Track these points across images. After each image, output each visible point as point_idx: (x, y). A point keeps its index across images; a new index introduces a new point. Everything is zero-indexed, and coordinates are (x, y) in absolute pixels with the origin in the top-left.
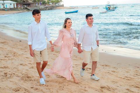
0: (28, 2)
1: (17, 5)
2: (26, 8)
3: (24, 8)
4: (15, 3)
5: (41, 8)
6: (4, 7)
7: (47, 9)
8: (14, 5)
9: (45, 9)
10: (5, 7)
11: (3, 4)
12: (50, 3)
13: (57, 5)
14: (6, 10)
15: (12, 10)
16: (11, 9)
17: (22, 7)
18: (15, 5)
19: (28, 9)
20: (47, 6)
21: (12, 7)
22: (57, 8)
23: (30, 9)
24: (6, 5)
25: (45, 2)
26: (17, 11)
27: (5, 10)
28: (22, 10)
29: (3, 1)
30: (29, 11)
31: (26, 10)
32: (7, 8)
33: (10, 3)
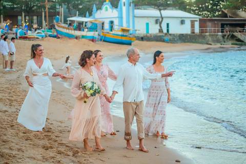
0: (237, 16)
1: (200, 27)
2: (233, 37)
3: (223, 36)
6: (161, 31)
8: (193, 26)
10: (165, 31)
11: (158, 21)
14: (166, 38)
15: (185, 42)
16: (183, 38)
17: (220, 34)
18: (197, 25)
19: (239, 40)
21: (186, 29)
24: (168, 24)
26: (201, 43)
27: (164, 41)
28: (218, 41)
29: (160, 10)
30: (242, 45)
31: (230, 42)
32: (170, 34)
33: (182, 18)
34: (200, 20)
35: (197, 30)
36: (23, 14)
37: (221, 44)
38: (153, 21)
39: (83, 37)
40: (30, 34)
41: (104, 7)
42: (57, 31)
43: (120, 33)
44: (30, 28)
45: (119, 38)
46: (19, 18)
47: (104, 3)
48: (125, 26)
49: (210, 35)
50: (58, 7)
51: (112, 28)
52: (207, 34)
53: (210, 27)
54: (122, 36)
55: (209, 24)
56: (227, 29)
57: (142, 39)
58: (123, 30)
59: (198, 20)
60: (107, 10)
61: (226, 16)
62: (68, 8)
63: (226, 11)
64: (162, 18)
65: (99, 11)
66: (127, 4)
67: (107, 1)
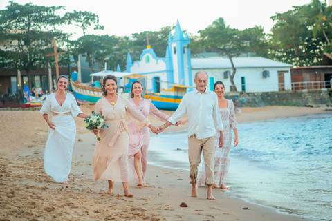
1: (293, 80)
6: (233, 88)
8: (281, 79)
10: (239, 89)
11: (228, 75)
15: (271, 104)
16: (268, 99)
17: (325, 89)
18: (288, 77)
21: (271, 85)
24: (243, 79)
26: (297, 105)
29: (231, 57)
32: (248, 94)
33: (263, 68)
34: (292, 70)
35: (288, 85)
37: (328, 106)
38: (220, 74)
40: (33, 100)
41: (144, 57)
42: (75, 94)
43: (173, 94)
45: (172, 102)
46: (13, 79)
47: (144, 51)
48: (177, 82)
49: (309, 92)
51: (158, 88)
52: (305, 91)
53: (307, 80)
54: (176, 98)
55: (307, 76)
58: (177, 89)
59: (289, 70)
60: (148, 61)
62: (89, 60)
63: (330, 56)
64: (235, 69)
65: (136, 64)
66: (178, 50)
67: (149, 47)
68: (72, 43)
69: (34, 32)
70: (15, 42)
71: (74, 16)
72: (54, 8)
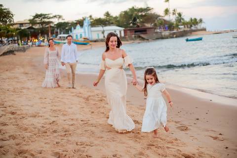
0: (144, 26)
1: (124, 33)
2: (140, 37)
3: (135, 37)
4: (122, 29)
5: (164, 35)
6: (104, 37)
7: (175, 36)
8: (120, 33)
9: (171, 36)
12: (180, 27)
13: (193, 28)
17: (133, 36)
19: (142, 38)
20: (175, 31)
22: (193, 33)
23: (146, 38)
25: (173, 24)
28: (132, 39)
29: (103, 27)
30: (144, 40)
31: (139, 39)
34: (124, 30)
35: (123, 35)
36: (40, 35)
38: (101, 32)
39: (65, 43)
40: (42, 44)
42: (55, 42)
43: (83, 40)
44: (43, 41)
45: (83, 42)
46: (38, 36)
48: (87, 36)
50: (56, 29)
51: (81, 37)
52: (127, 36)
54: (84, 41)
55: (128, 32)
56: (137, 33)
57: (95, 41)
58: (84, 39)
60: (78, 29)
61: (138, 26)
62: (60, 30)
63: (138, 24)
64: (104, 31)
65: (75, 30)
66: (87, 26)
67: (78, 25)
68: (55, 25)
69: (43, 22)
70: (38, 25)
71: (55, 16)
72: (49, 14)
